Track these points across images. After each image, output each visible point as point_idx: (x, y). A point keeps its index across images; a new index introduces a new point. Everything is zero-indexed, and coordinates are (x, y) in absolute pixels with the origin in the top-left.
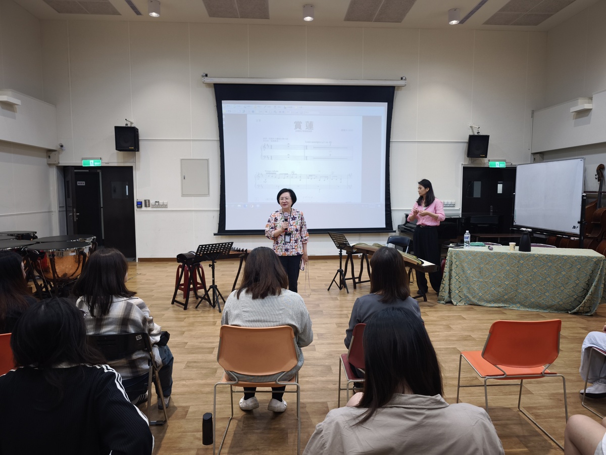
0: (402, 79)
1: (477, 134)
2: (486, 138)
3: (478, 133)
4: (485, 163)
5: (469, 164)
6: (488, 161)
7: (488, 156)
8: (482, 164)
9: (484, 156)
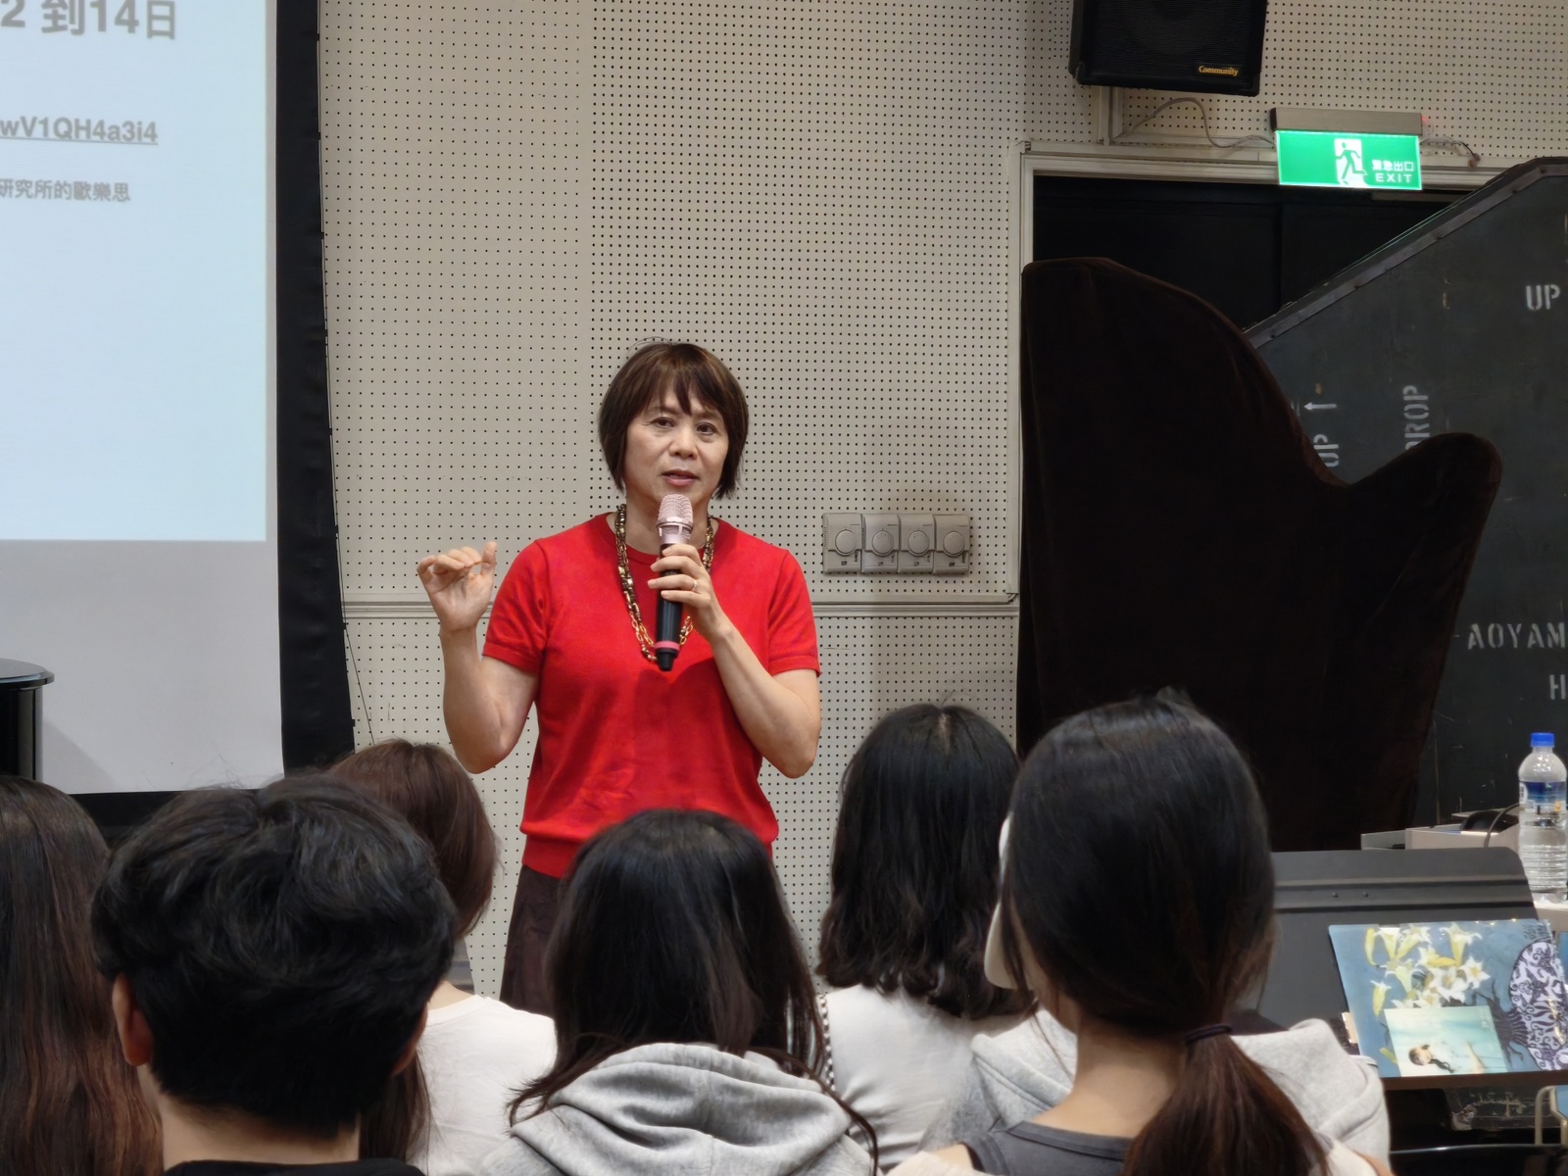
4: (1237, 145)
5: (1092, 150)
6: (1264, 125)
7: (1263, 80)
8: (1215, 154)
9: (1232, 72)
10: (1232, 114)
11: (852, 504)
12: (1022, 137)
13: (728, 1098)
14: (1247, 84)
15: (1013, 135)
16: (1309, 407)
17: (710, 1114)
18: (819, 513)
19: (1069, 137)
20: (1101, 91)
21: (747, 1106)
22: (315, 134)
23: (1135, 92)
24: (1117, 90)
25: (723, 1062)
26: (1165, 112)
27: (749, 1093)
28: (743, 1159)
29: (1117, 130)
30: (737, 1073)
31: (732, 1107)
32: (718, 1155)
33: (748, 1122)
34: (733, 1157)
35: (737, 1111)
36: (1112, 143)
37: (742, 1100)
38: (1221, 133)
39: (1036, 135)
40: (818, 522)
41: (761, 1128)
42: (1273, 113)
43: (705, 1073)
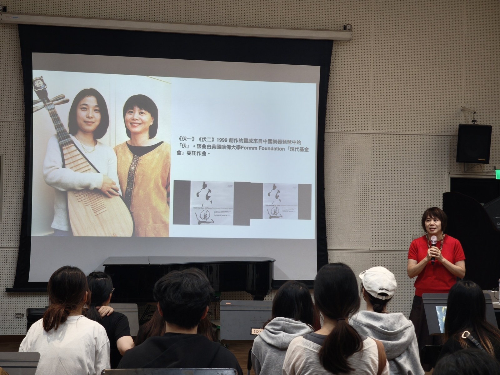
0: (345, 28)
1: (472, 123)
2: (487, 129)
3: (474, 121)
4: (488, 172)
5: (461, 174)
6: (493, 169)
7: (490, 161)
8: (484, 174)
9: (484, 160)
10: (487, 168)
11: (417, 234)
12: (448, 171)
13: (287, 326)
14: (487, 162)
15: (447, 171)
16: (496, 218)
17: (284, 328)
18: (411, 235)
19: (456, 171)
20: (463, 163)
21: (291, 327)
22: (324, 173)
23: (469, 163)
24: (466, 163)
25: (286, 320)
26: (475, 167)
27: (291, 325)
28: (289, 336)
29: (466, 170)
30: (289, 322)
31: (288, 327)
32: (285, 335)
33: (291, 329)
34: (287, 335)
35: (289, 328)
36: (465, 172)
37: (290, 326)
38: (485, 170)
39: (451, 171)
40: (411, 237)
41: (294, 331)
42: (495, 167)
43: (283, 322)
